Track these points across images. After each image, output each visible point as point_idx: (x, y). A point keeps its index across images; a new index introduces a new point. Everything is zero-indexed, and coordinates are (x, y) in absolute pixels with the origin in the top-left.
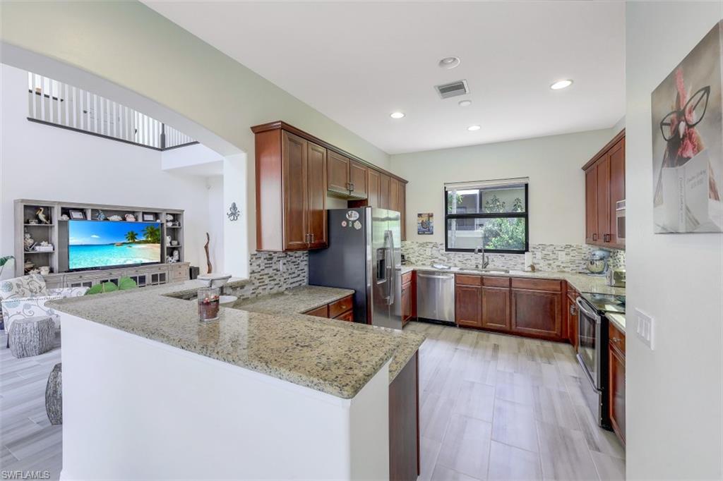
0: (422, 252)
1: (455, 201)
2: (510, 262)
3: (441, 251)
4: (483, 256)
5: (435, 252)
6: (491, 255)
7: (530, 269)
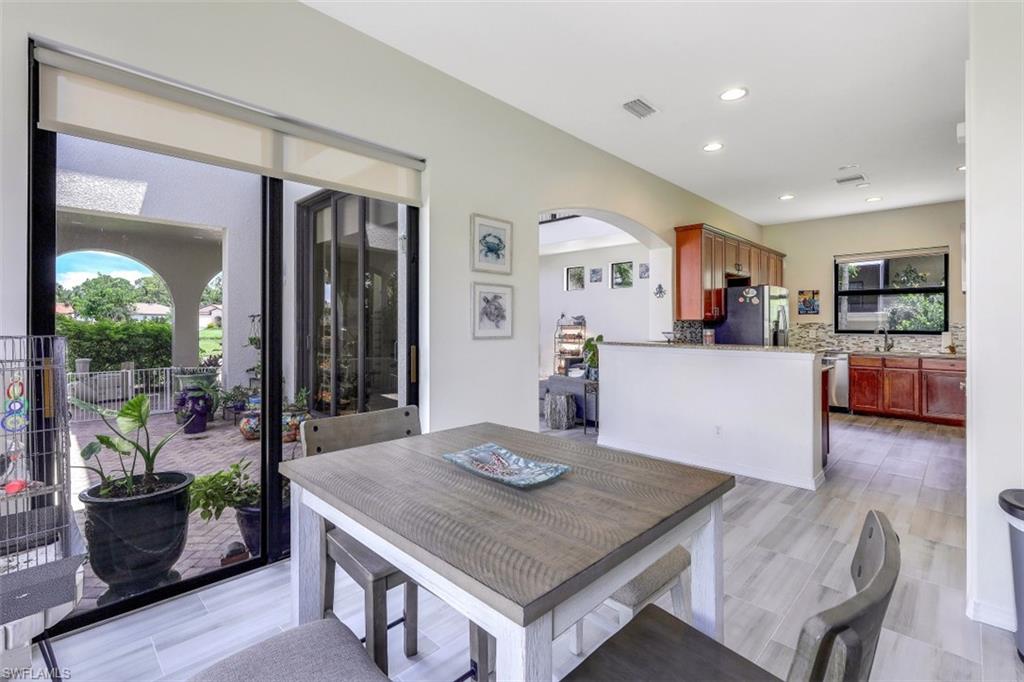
0: (804, 334)
1: (846, 275)
2: (922, 344)
3: (829, 333)
4: (886, 338)
5: (821, 333)
6: (897, 338)
7: (948, 351)
